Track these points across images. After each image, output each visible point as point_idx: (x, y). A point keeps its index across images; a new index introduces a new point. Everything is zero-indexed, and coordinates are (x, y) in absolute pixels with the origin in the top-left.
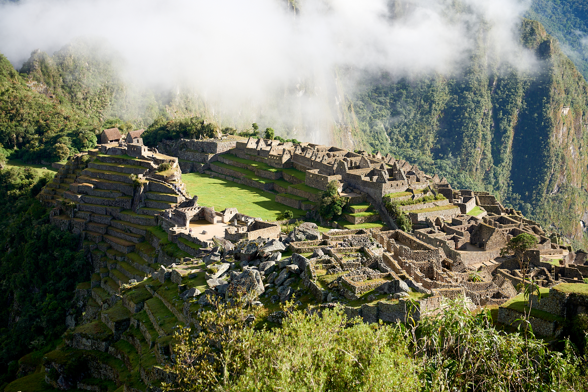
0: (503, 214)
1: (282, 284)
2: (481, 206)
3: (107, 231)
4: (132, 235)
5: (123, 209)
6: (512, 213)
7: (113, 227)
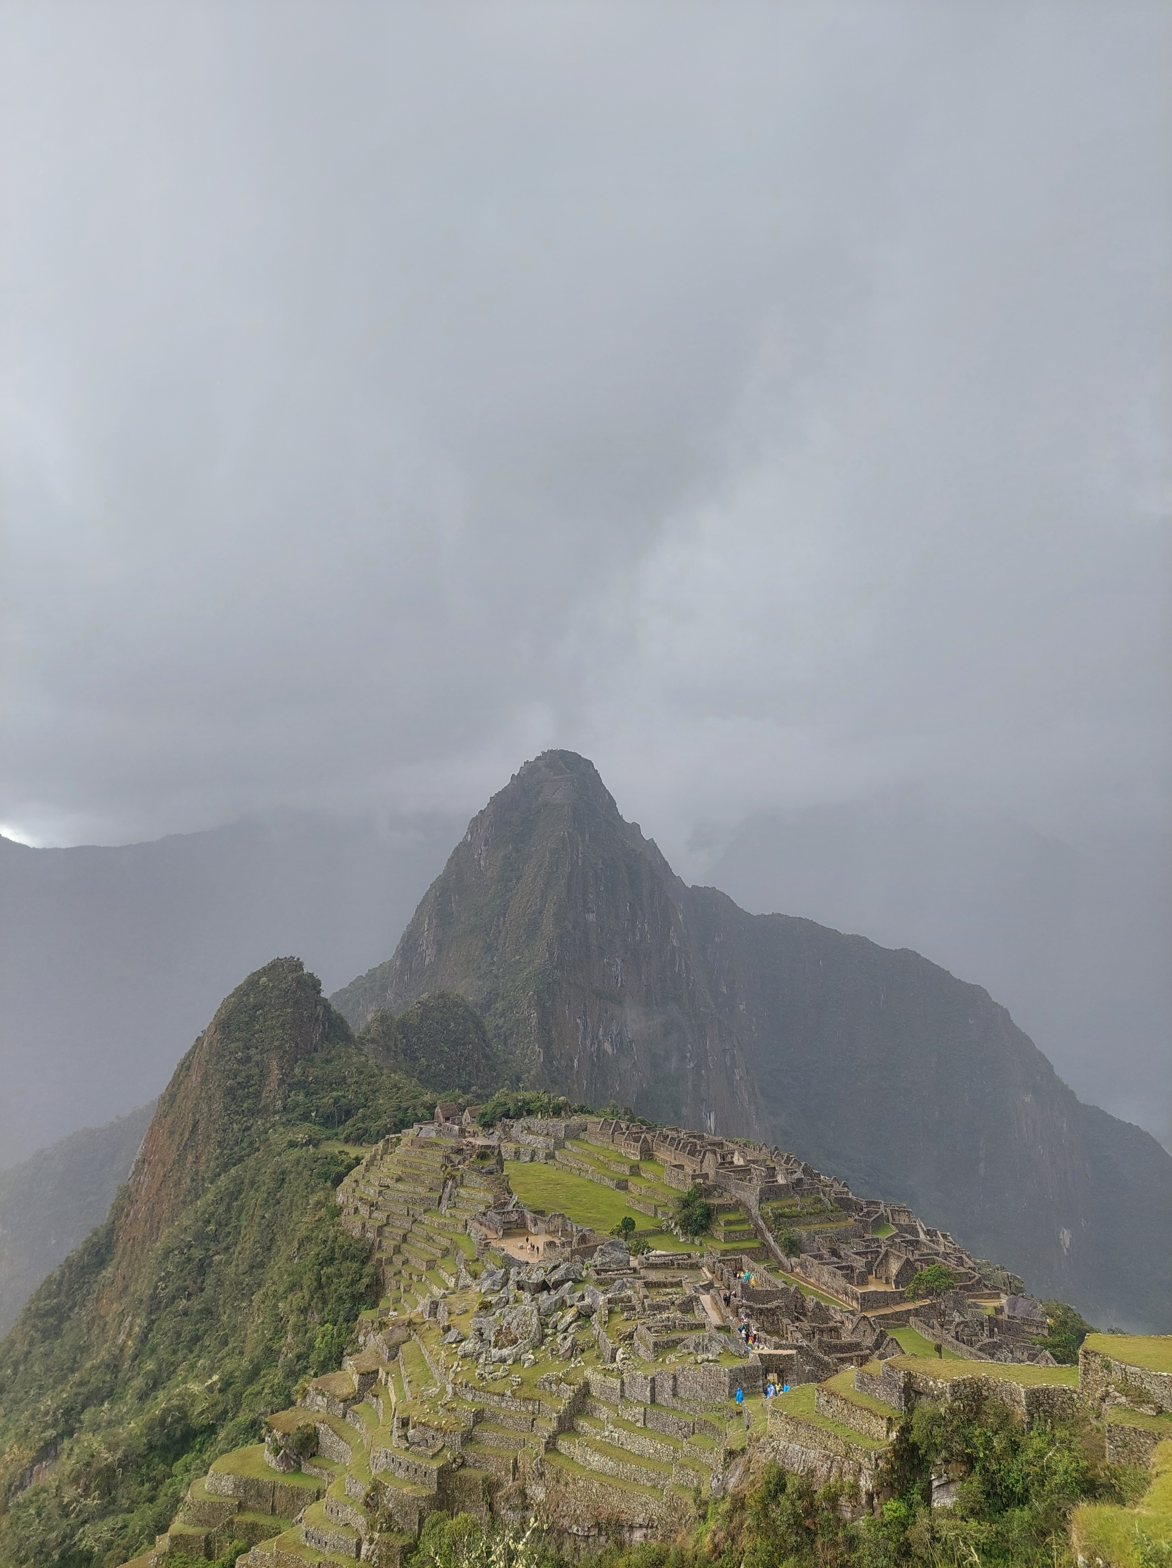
0: (922, 1237)
1: (566, 1330)
2: (893, 1224)
3: (405, 1238)
4: (435, 1245)
5: (429, 1210)
6: (936, 1235)
7: (413, 1233)
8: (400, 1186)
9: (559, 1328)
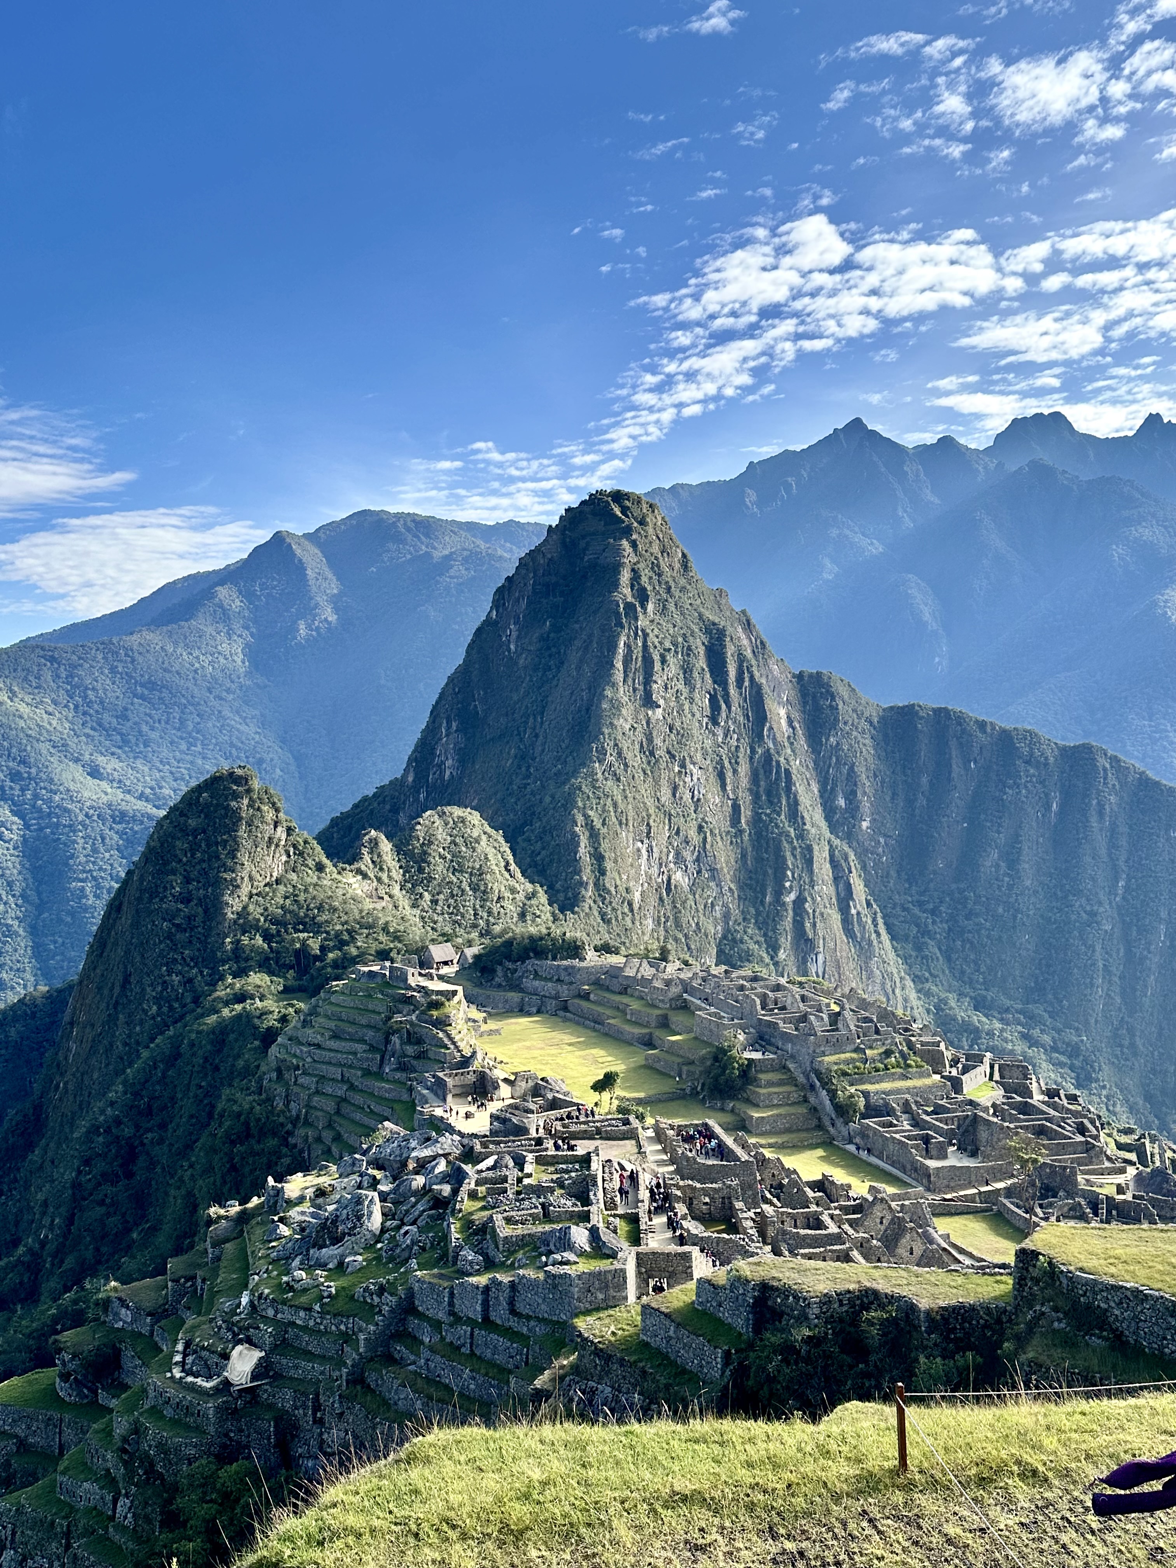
0: (1037, 1098)
1: (414, 1222)
2: (998, 1082)
3: (338, 1109)
4: (373, 1116)
5: (367, 1073)
6: (1059, 1096)
7: (349, 1102)
8: (333, 1044)
9: (406, 1219)
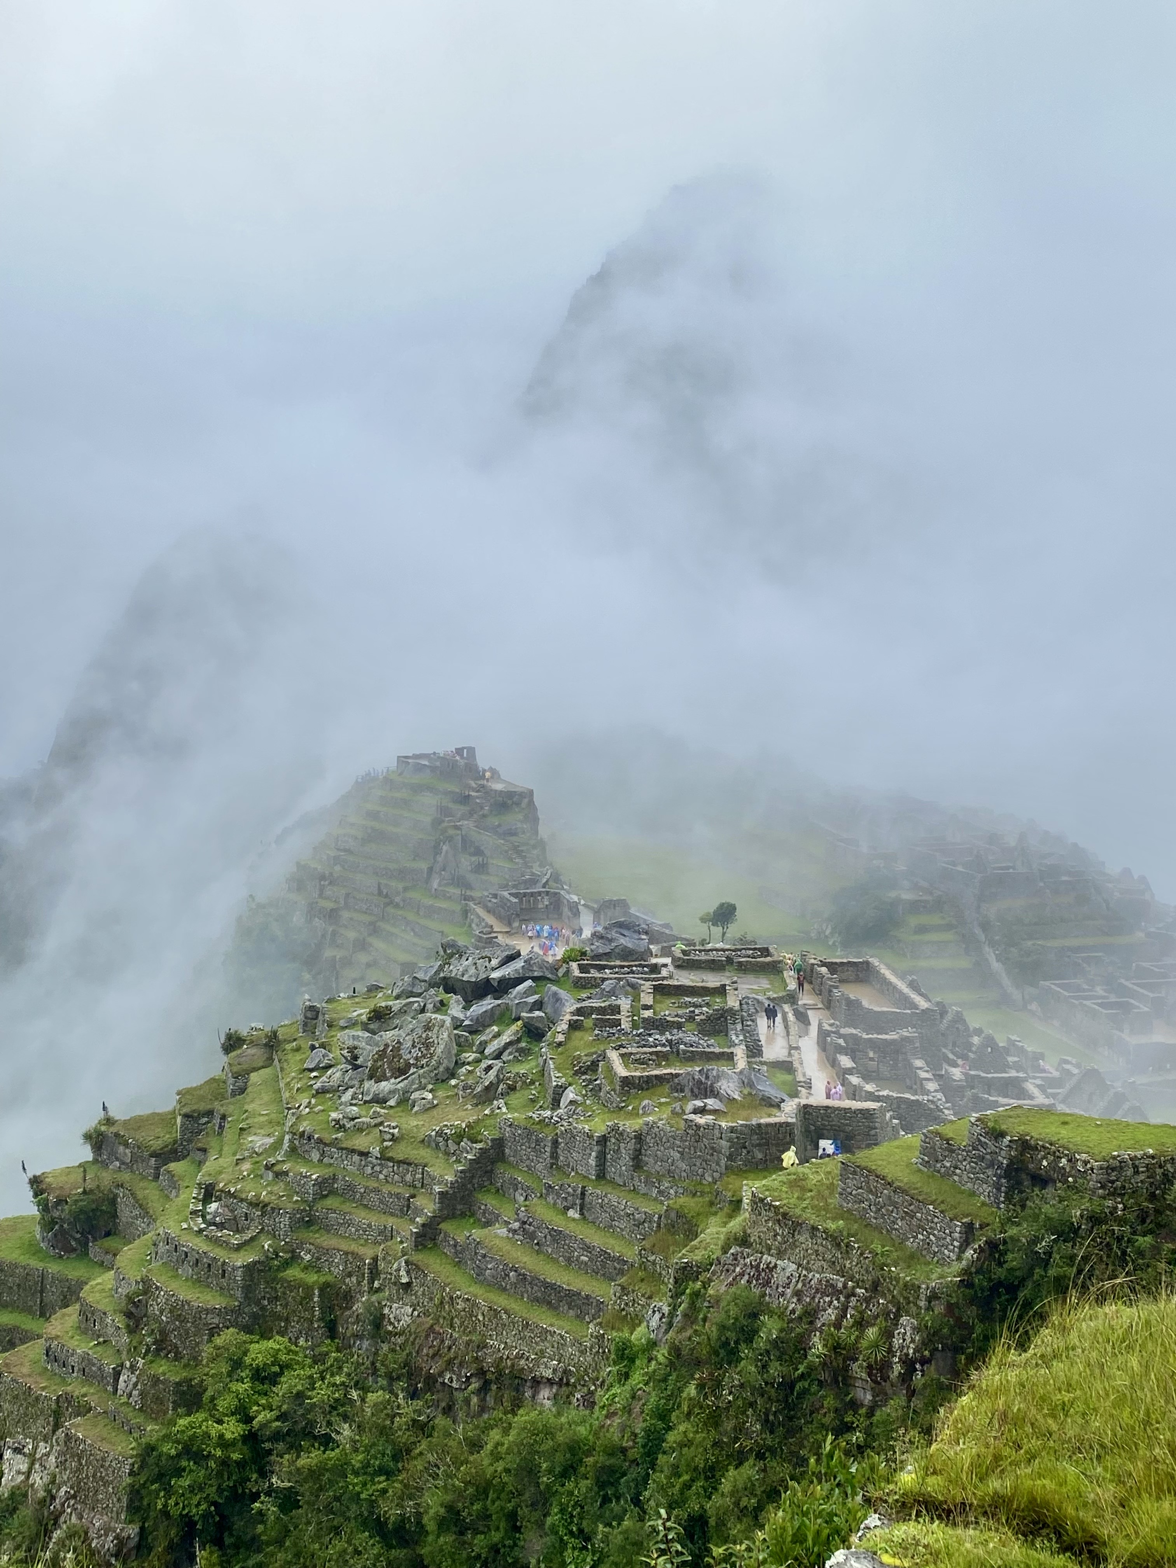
1: (498, 1056)
5: (411, 888)
9: (487, 1051)
